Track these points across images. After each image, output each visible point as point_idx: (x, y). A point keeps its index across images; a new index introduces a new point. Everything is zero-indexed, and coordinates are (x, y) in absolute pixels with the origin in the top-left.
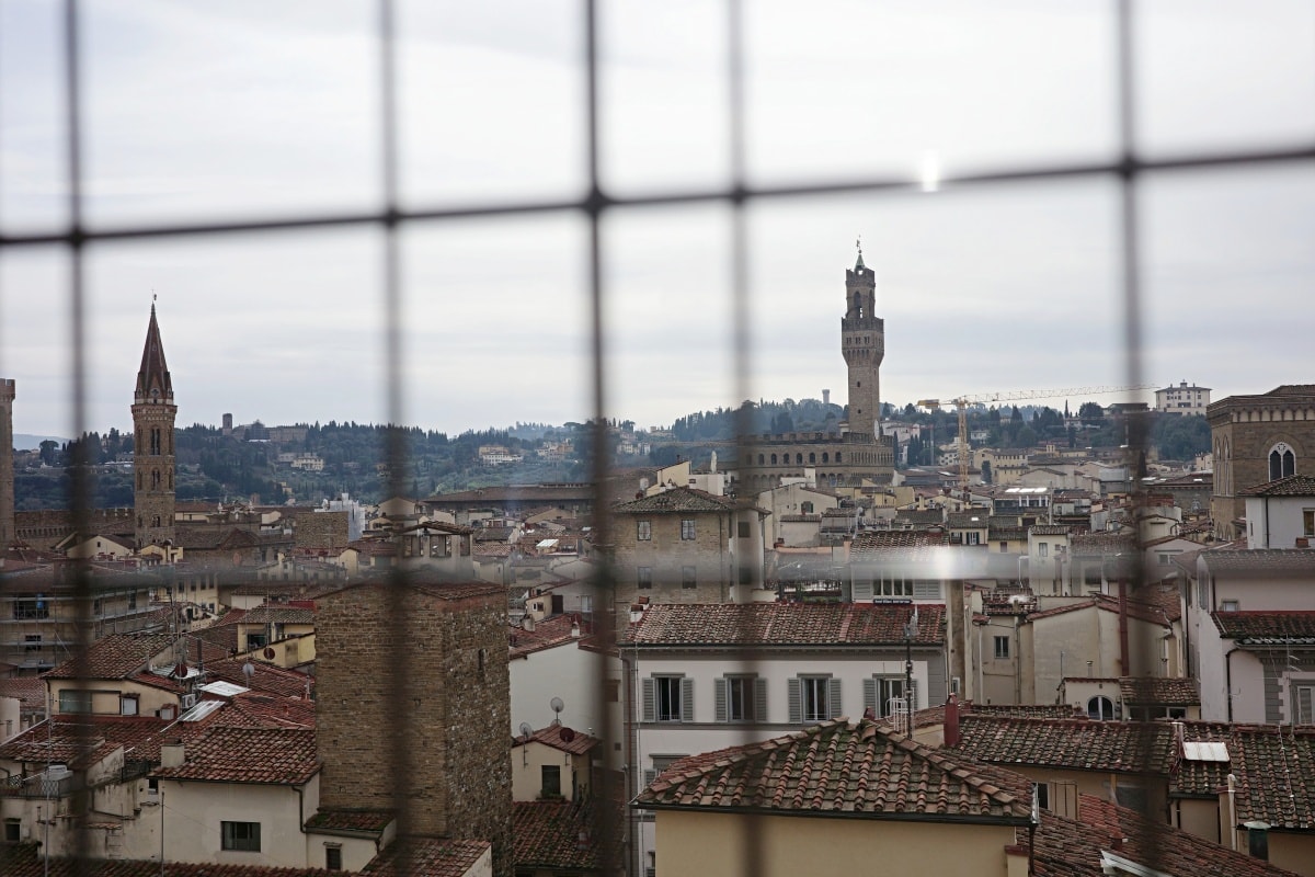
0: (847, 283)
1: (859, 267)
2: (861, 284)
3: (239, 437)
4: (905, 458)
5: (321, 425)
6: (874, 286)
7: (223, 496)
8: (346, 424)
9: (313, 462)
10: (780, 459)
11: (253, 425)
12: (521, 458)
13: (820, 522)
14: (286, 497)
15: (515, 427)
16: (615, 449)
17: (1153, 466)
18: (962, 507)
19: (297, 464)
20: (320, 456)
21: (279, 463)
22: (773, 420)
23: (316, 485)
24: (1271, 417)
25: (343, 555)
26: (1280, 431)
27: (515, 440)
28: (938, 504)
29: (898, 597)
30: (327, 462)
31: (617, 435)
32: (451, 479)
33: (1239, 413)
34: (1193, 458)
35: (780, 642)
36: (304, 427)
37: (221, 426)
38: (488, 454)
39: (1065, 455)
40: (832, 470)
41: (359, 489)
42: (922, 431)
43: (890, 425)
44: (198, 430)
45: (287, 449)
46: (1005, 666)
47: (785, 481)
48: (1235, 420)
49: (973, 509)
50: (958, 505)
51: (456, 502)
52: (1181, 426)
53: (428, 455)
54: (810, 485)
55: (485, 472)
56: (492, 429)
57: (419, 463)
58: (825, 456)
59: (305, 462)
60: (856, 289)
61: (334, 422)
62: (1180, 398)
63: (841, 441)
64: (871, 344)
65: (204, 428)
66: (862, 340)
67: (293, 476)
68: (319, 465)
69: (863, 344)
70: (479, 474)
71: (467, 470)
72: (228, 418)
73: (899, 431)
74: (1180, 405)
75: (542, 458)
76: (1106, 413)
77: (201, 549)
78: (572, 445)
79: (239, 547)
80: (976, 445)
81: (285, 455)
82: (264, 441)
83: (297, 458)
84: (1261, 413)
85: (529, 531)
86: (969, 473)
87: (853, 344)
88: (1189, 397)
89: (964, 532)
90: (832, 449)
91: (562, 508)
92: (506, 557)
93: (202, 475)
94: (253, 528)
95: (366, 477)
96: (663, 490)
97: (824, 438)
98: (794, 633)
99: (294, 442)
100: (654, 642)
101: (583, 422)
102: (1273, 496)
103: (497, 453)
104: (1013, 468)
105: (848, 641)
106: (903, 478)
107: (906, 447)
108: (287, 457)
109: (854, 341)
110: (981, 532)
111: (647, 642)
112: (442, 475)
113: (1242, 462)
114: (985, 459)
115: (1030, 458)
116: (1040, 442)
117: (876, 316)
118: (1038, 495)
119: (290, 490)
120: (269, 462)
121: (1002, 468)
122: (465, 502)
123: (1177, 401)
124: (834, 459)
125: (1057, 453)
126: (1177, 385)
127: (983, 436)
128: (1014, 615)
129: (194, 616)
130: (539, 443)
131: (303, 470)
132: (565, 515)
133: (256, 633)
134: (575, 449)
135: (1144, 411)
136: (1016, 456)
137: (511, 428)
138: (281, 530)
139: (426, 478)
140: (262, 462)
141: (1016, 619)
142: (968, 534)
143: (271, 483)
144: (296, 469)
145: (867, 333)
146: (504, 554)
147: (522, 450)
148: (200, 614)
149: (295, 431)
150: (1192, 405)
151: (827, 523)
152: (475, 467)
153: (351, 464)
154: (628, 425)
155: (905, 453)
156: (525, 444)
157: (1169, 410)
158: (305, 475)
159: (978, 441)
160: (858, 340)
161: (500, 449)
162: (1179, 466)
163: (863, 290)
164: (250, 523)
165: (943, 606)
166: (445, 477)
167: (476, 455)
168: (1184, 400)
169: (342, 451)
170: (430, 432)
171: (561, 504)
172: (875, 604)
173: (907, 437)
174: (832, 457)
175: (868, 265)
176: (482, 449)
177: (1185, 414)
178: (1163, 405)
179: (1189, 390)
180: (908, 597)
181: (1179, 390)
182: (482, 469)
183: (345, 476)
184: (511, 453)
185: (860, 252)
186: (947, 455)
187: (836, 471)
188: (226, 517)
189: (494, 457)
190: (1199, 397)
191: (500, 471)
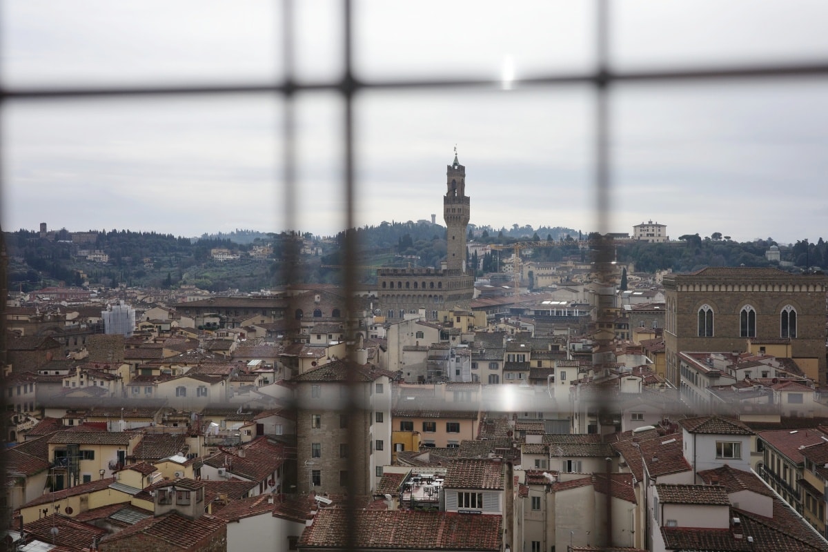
0: (448, 174)
1: (455, 164)
2: (456, 175)
3: (51, 239)
4: (481, 267)
5: (107, 232)
6: (464, 176)
7: (40, 280)
8: (124, 231)
9: (101, 256)
10: (404, 285)
11: (61, 231)
12: (239, 257)
13: (427, 351)
14: (83, 280)
15: (235, 232)
16: (299, 251)
17: (631, 277)
18: (515, 331)
19: (90, 257)
20: (106, 252)
21: (78, 256)
22: (400, 238)
23: (103, 272)
24: (700, 289)
25: (121, 368)
26: (705, 297)
27: (235, 245)
28: (500, 329)
29: (474, 509)
30: (111, 256)
31: (301, 242)
32: (193, 270)
33: (682, 286)
34: (654, 272)
35: (400, 546)
36: (95, 232)
37: (39, 231)
38: (217, 254)
39: (578, 267)
40: (436, 293)
41: (132, 275)
42: (493, 251)
43: (472, 245)
44: (23, 233)
45: (84, 247)
46: (538, 515)
47: (407, 317)
48: (679, 290)
49: (521, 333)
50: (512, 330)
51: (196, 307)
52: (648, 250)
53: (178, 253)
54: (422, 320)
55: (215, 266)
56: (220, 233)
57: (172, 258)
58: (432, 284)
59: (96, 256)
60: (453, 178)
61: (115, 230)
62: (648, 230)
63: (442, 275)
64: (462, 213)
65: (27, 232)
66: (457, 210)
67: (88, 265)
68: (105, 258)
69: (456, 213)
70: (211, 267)
71: (203, 264)
72: (43, 226)
73: (478, 249)
74: (648, 235)
75: (252, 257)
76: (604, 239)
77: (25, 350)
78: (272, 248)
79: (50, 348)
80: (525, 259)
81: (82, 251)
82: (68, 241)
83: (90, 254)
84: (694, 286)
85: (243, 340)
86: (520, 287)
87: (451, 213)
88: (653, 230)
89: (516, 354)
90: (436, 280)
91: (264, 314)
92: (227, 375)
93: (26, 264)
94: (60, 325)
95: (137, 267)
96: (329, 361)
97: (431, 272)
98: (408, 539)
99: (89, 243)
100: (321, 545)
101: (279, 233)
102: (699, 433)
103: (223, 254)
104: (547, 275)
105: (442, 547)
106: (479, 292)
107: (482, 260)
108: (84, 253)
109: (451, 211)
110: (526, 354)
111: (316, 544)
112: (186, 268)
113: (682, 315)
114: (531, 269)
115: (557, 269)
116: (564, 258)
117: (465, 195)
118: (562, 307)
119: (85, 276)
120: (71, 256)
121: (540, 276)
122: (201, 307)
123: (646, 233)
124: (437, 286)
125: (574, 266)
126: (646, 223)
127: (529, 252)
128: (544, 484)
129: (19, 421)
130: (250, 247)
131: (94, 261)
132: (267, 321)
133: (61, 449)
134: (274, 252)
135: (627, 238)
136: (549, 268)
137: (232, 233)
138: (79, 325)
139: (176, 268)
140: (66, 256)
141: (545, 487)
142: (518, 355)
143: (72, 271)
144: (90, 261)
145: (459, 206)
146: (226, 373)
147: (239, 252)
148: (23, 418)
149: (88, 235)
150: (655, 235)
151: (432, 353)
152: (209, 262)
153: (127, 258)
154: (308, 236)
155: (481, 263)
156: (242, 248)
157: (641, 238)
158: (95, 265)
159: (526, 255)
160: (454, 210)
161: (226, 250)
162: (646, 277)
163: (458, 179)
164: (58, 321)
165: (501, 516)
166: (189, 269)
167: (210, 254)
168: (650, 232)
169: (120, 249)
170: (180, 237)
171: (264, 311)
172: (459, 513)
173: (483, 253)
174: (436, 285)
175: (461, 163)
176: (214, 251)
177: (650, 241)
178: (638, 235)
179: (653, 226)
180: (480, 509)
181: (647, 226)
182: (214, 264)
183: (123, 266)
184: (232, 254)
185: (456, 154)
186: (507, 265)
187: (438, 293)
188: (42, 318)
189: (221, 256)
190: (659, 230)
191: (225, 265)
